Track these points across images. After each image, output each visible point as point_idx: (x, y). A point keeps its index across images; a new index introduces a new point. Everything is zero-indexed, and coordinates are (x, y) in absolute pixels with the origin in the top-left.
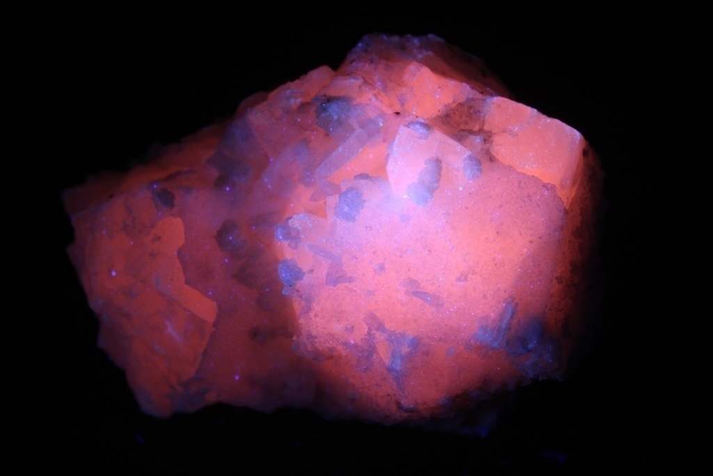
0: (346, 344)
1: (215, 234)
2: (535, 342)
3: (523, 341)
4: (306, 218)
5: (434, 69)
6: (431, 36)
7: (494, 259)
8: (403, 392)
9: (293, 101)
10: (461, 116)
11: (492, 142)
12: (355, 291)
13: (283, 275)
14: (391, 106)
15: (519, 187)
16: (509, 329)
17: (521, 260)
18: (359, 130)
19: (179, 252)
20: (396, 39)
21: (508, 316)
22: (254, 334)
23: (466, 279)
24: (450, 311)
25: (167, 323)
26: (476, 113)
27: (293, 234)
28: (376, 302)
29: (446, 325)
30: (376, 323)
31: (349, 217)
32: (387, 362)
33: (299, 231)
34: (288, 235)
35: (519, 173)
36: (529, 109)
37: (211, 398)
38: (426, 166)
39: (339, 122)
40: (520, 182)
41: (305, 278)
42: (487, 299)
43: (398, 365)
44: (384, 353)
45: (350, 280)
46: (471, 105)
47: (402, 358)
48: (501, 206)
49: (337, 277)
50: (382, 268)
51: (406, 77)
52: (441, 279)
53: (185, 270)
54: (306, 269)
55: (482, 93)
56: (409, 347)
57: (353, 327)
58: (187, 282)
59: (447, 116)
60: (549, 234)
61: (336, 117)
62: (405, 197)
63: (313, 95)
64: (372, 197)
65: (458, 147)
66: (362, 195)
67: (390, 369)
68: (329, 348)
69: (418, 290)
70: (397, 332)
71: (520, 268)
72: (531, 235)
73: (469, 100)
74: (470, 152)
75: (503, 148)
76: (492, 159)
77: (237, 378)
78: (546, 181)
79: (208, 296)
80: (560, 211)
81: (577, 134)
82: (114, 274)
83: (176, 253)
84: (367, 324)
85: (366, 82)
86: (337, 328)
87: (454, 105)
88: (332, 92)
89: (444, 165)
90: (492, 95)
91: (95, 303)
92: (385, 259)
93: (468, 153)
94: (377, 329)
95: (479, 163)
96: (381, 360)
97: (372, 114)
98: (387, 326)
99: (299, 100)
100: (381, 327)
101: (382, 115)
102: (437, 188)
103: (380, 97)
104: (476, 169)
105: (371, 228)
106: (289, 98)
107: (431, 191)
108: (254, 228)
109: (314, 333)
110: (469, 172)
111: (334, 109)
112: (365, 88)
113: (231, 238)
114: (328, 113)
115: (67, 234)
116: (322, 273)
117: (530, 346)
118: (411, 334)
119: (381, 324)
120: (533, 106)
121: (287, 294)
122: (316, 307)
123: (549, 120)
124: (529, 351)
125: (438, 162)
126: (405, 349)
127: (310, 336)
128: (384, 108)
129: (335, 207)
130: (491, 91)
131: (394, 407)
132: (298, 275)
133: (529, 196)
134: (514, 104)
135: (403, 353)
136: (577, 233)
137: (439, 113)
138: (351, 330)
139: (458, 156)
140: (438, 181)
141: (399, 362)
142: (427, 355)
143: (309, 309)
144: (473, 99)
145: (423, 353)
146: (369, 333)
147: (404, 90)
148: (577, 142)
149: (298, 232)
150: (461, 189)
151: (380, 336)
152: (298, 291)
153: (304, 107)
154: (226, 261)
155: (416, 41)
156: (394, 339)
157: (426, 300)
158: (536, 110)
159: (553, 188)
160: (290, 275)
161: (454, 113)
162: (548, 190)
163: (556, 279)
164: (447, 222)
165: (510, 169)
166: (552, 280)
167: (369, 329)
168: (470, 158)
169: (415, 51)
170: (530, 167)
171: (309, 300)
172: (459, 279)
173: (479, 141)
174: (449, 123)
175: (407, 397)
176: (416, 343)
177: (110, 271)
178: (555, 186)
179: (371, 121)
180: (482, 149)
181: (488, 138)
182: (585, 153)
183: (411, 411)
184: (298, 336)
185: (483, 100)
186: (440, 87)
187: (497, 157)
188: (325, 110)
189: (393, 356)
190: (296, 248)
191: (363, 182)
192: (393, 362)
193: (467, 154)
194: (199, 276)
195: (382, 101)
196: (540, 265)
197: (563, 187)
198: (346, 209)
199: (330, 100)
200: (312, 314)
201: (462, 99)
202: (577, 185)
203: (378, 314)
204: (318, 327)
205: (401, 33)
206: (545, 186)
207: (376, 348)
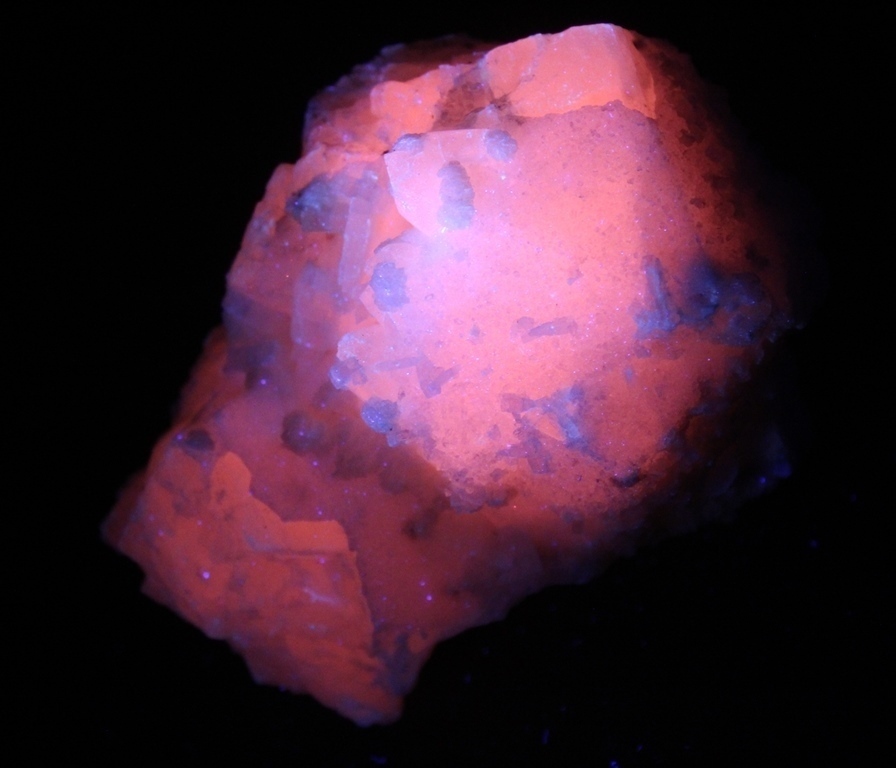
0: (502, 453)
1: (281, 441)
2: (714, 292)
3: (700, 299)
4: (352, 337)
5: (404, 78)
6: (386, 51)
7: (598, 230)
8: (606, 461)
9: (266, 229)
10: (461, 105)
11: (510, 103)
12: (469, 383)
13: (372, 422)
14: (373, 150)
15: (574, 130)
16: (669, 294)
17: (632, 209)
18: (351, 201)
19: (253, 490)
20: (344, 81)
21: (656, 280)
22: (410, 531)
23: (579, 274)
24: (589, 326)
25: (306, 590)
26: (475, 88)
27: (350, 367)
28: (501, 378)
29: (599, 346)
30: (517, 403)
31: (399, 301)
32: (562, 439)
33: (354, 358)
34: (346, 373)
35: (563, 116)
36: (531, 39)
37: (419, 646)
38: (441, 179)
39: (326, 209)
40: (572, 124)
41: (401, 409)
42: (620, 280)
43: (576, 432)
44: (551, 432)
45: (452, 372)
46: (464, 83)
47: (575, 421)
48: (565, 165)
49: (434, 381)
50: (476, 332)
51: (374, 109)
52: (552, 296)
53: (272, 506)
54: (393, 397)
55: (470, 63)
56: (574, 402)
57: (495, 426)
58: (285, 519)
59: (444, 114)
60: (648, 159)
61: (317, 206)
62: (443, 231)
63: (283, 205)
64: (408, 258)
65: (469, 133)
66: (393, 264)
67: (571, 445)
68: (491, 475)
69: (535, 326)
70: (549, 396)
71: (636, 218)
72: (625, 174)
73: (458, 80)
74: (487, 130)
75: (526, 103)
76: (520, 122)
77: (429, 598)
78: (603, 103)
79: (320, 519)
80: (644, 125)
81: (608, 28)
82: (206, 575)
83: (250, 495)
84: (508, 411)
85: (329, 146)
86: (480, 442)
87: (445, 97)
88: (299, 185)
89: (465, 165)
90: (482, 57)
91: (214, 629)
92: (473, 319)
93: (485, 132)
94: (524, 409)
95: (506, 134)
96: (554, 441)
97: (357, 174)
98: (533, 397)
99: (272, 222)
100: (525, 403)
101: (370, 166)
102: (472, 195)
103: (354, 150)
104: (505, 143)
105: (432, 295)
106: (260, 228)
107: (468, 201)
108: (323, 405)
109: (460, 468)
110: (498, 152)
111: (311, 201)
112: (333, 152)
113: (302, 434)
114: (306, 209)
115: (132, 573)
116: (415, 388)
117: (713, 299)
118: (566, 386)
119: (523, 399)
120: (533, 32)
121: (395, 443)
122: (437, 435)
123: (562, 35)
124: (716, 307)
125: (455, 166)
126: (572, 408)
127: (459, 475)
128: (366, 158)
129: (375, 301)
130: (478, 54)
131: (615, 491)
132: (389, 410)
133: (593, 132)
134: (510, 46)
135: (572, 414)
136: (687, 139)
137: (434, 120)
138: (494, 432)
139: (477, 145)
140: (468, 185)
141: (573, 427)
142: (603, 398)
143: (432, 442)
144: (461, 76)
145: (596, 398)
146: (518, 420)
147: (379, 124)
148: (614, 35)
149: (356, 361)
150: (503, 178)
151: (533, 415)
152: (407, 431)
153: (281, 225)
154: (315, 464)
155: (370, 67)
156: (550, 406)
157: (550, 333)
158: (540, 35)
159: (617, 104)
160: (381, 416)
161: (452, 106)
162: (612, 110)
163: (692, 202)
164: (511, 225)
165: (549, 118)
166: (685, 208)
167: (515, 415)
168: (490, 135)
169: (373, 78)
170: (572, 100)
171: (425, 432)
172: (571, 281)
173: (490, 111)
174: (450, 120)
175: (616, 464)
176: (579, 392)
177: (200, 575)
178: (618, 101)
179: (360, 182)
180: (501, 119)
181: (501, 104)
182: (638, 45)
183: (636, 479)
184: (449, 489)
185: (474, 69)
186: (417, 91)
187: (525, 115)
188: (301, 208)
189: (562, 425)
190: (365, 380)
191: (385, 249)
192: (567, 432)
193: (484, 134)
194: (295, 502)
195: (359, 153)
196: (659, 200)
197: (630, 97)
198: (388, 293)
199: (300, 194)
200: (439, 446)
201: (449, 84)
202: (652, 86)
203: (512, 391)
204: (457, 457)
205: (347, 71)
206: (604, 109)
207: (538, 431)
